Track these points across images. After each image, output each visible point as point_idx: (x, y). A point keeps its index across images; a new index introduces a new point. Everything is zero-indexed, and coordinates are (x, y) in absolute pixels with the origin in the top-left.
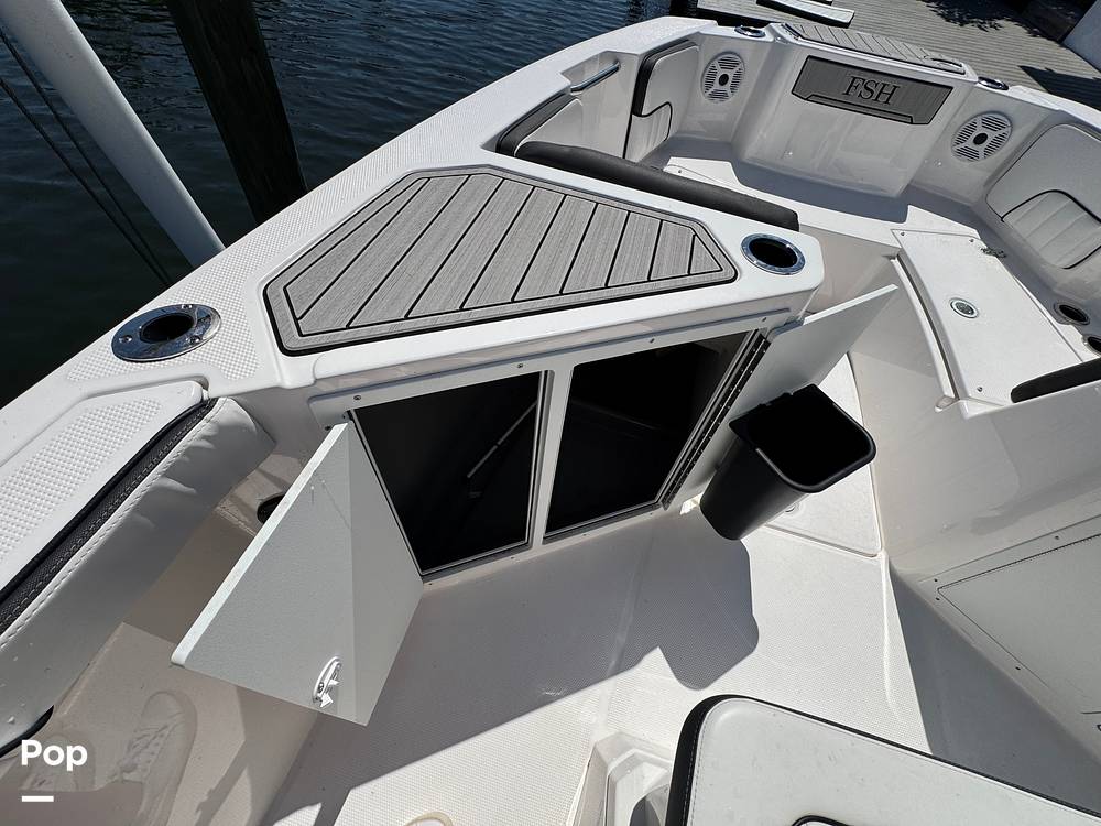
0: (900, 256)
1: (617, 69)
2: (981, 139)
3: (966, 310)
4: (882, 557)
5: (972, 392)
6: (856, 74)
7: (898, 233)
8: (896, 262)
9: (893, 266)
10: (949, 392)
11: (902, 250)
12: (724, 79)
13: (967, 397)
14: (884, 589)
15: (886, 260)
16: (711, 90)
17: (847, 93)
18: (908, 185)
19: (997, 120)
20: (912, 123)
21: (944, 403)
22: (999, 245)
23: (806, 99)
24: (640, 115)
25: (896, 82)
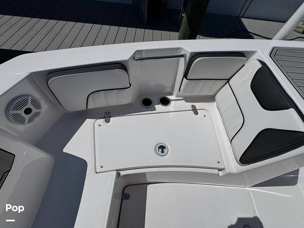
2: (28, 111)
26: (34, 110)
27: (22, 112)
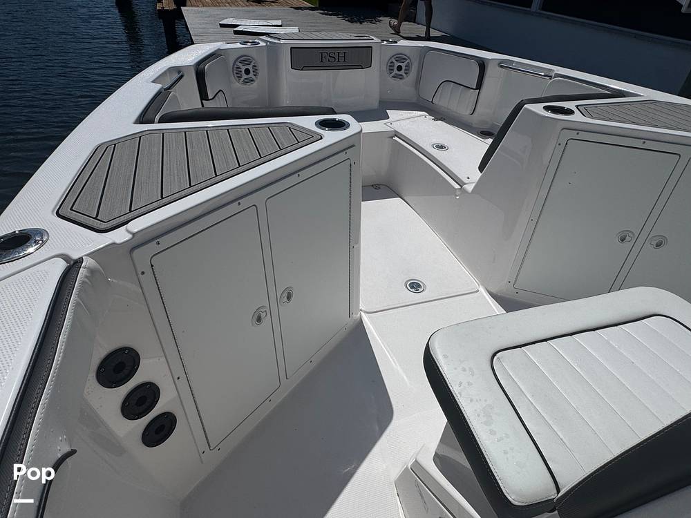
0: (396, 134)
1: (182, 76)
2: (399, 68)
3: (441, 147)
4: (482, 289)
5: (465, 180)
6: (321, 51)
7: (389, 124)
8: (396, 138)
9: (395, 141)
10: (457, 186)
11: (395, 131)
12: (247, 72)
13: (465, 184)
14: (490, 302)
15: (391, 139)
16: (242, 79)
17: (322, 61)
18: (380, 101)
19: (400, 57)
20: (363, 68)
21: (458, 193)
22: (439, 115)
23: (302, 70)
24: (208, 100)
26: (402, 72)
27: (397, 64)
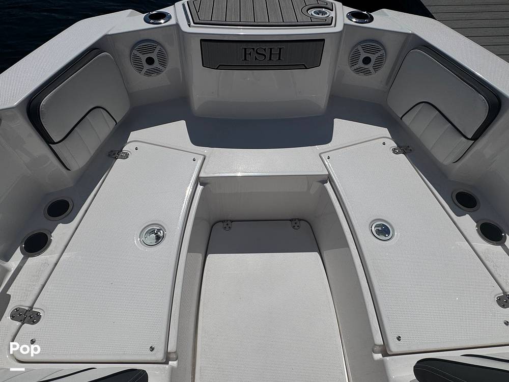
0: (330, 178)
2: (367, 61)
3: (383, 231)
7: (325, 157)
8: (328, 186)
9: (325, 189)
10: (379, 341)
12: (150, 61)
15: (320, 184)
16: (144, 71)
17: (245, 60)
20: (306, 68)
23: (217, 69)
24: (55, 143)
25: (280, 45)
26: (370, 66)
27: (364, 55)
